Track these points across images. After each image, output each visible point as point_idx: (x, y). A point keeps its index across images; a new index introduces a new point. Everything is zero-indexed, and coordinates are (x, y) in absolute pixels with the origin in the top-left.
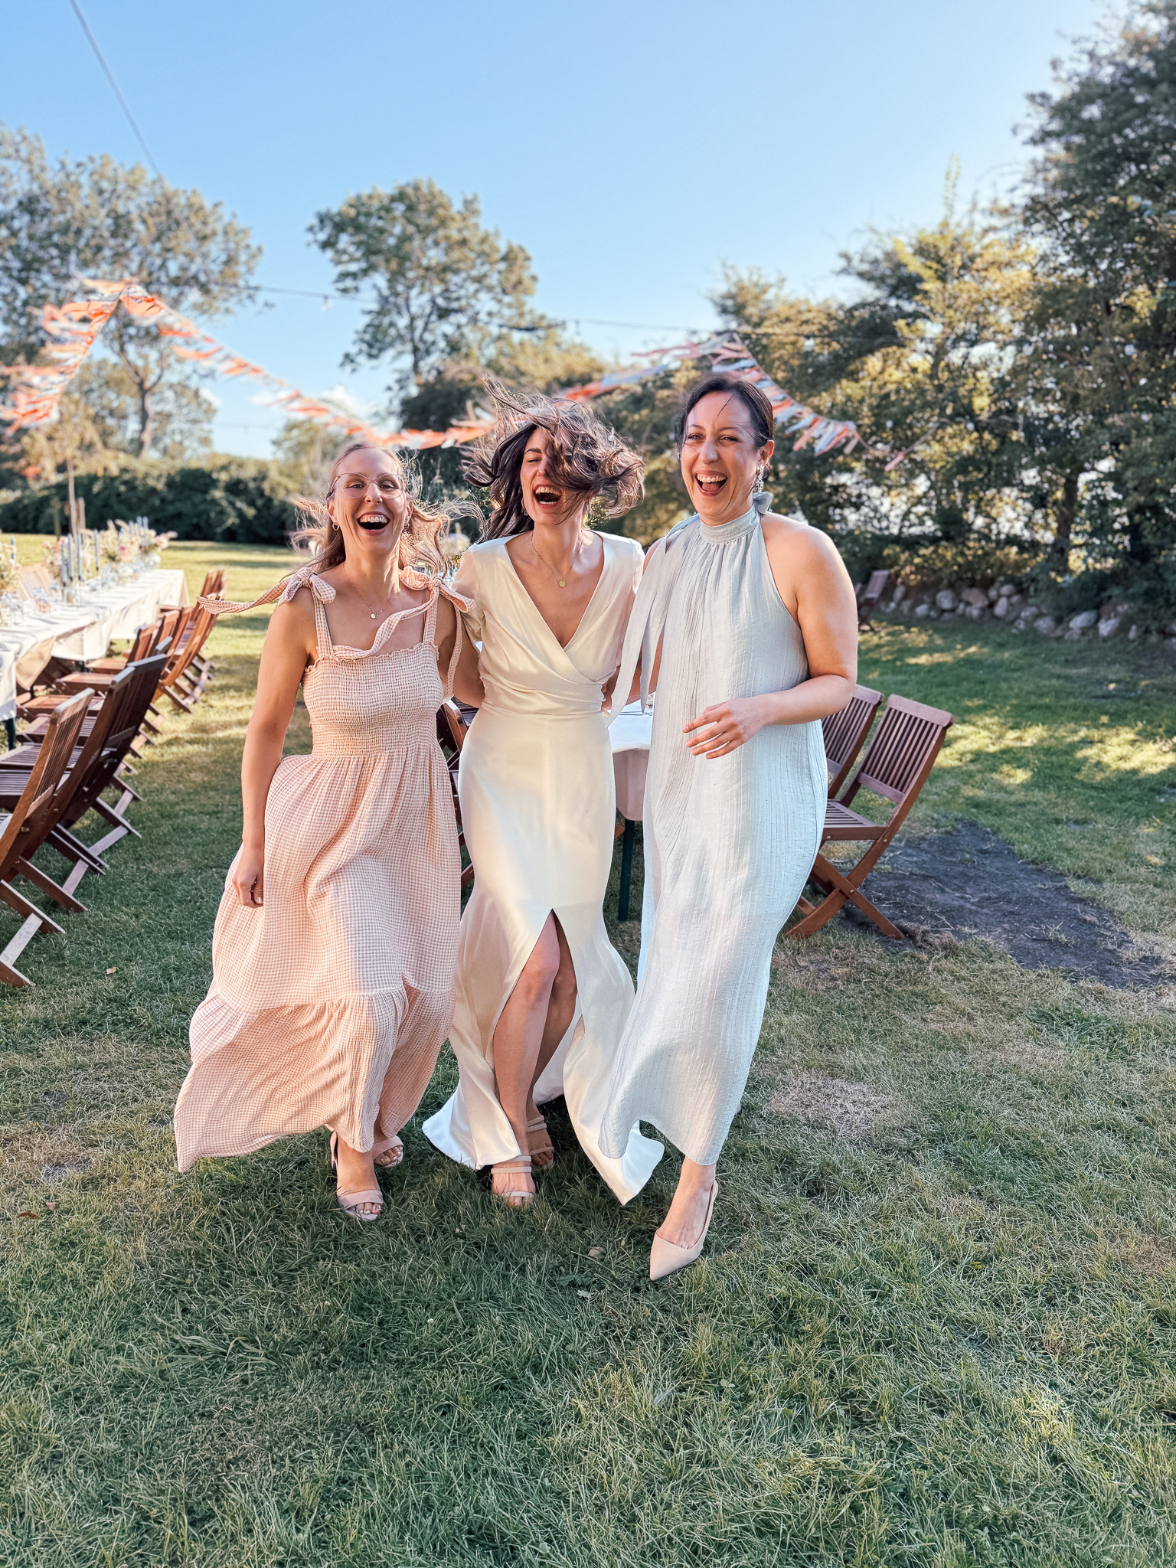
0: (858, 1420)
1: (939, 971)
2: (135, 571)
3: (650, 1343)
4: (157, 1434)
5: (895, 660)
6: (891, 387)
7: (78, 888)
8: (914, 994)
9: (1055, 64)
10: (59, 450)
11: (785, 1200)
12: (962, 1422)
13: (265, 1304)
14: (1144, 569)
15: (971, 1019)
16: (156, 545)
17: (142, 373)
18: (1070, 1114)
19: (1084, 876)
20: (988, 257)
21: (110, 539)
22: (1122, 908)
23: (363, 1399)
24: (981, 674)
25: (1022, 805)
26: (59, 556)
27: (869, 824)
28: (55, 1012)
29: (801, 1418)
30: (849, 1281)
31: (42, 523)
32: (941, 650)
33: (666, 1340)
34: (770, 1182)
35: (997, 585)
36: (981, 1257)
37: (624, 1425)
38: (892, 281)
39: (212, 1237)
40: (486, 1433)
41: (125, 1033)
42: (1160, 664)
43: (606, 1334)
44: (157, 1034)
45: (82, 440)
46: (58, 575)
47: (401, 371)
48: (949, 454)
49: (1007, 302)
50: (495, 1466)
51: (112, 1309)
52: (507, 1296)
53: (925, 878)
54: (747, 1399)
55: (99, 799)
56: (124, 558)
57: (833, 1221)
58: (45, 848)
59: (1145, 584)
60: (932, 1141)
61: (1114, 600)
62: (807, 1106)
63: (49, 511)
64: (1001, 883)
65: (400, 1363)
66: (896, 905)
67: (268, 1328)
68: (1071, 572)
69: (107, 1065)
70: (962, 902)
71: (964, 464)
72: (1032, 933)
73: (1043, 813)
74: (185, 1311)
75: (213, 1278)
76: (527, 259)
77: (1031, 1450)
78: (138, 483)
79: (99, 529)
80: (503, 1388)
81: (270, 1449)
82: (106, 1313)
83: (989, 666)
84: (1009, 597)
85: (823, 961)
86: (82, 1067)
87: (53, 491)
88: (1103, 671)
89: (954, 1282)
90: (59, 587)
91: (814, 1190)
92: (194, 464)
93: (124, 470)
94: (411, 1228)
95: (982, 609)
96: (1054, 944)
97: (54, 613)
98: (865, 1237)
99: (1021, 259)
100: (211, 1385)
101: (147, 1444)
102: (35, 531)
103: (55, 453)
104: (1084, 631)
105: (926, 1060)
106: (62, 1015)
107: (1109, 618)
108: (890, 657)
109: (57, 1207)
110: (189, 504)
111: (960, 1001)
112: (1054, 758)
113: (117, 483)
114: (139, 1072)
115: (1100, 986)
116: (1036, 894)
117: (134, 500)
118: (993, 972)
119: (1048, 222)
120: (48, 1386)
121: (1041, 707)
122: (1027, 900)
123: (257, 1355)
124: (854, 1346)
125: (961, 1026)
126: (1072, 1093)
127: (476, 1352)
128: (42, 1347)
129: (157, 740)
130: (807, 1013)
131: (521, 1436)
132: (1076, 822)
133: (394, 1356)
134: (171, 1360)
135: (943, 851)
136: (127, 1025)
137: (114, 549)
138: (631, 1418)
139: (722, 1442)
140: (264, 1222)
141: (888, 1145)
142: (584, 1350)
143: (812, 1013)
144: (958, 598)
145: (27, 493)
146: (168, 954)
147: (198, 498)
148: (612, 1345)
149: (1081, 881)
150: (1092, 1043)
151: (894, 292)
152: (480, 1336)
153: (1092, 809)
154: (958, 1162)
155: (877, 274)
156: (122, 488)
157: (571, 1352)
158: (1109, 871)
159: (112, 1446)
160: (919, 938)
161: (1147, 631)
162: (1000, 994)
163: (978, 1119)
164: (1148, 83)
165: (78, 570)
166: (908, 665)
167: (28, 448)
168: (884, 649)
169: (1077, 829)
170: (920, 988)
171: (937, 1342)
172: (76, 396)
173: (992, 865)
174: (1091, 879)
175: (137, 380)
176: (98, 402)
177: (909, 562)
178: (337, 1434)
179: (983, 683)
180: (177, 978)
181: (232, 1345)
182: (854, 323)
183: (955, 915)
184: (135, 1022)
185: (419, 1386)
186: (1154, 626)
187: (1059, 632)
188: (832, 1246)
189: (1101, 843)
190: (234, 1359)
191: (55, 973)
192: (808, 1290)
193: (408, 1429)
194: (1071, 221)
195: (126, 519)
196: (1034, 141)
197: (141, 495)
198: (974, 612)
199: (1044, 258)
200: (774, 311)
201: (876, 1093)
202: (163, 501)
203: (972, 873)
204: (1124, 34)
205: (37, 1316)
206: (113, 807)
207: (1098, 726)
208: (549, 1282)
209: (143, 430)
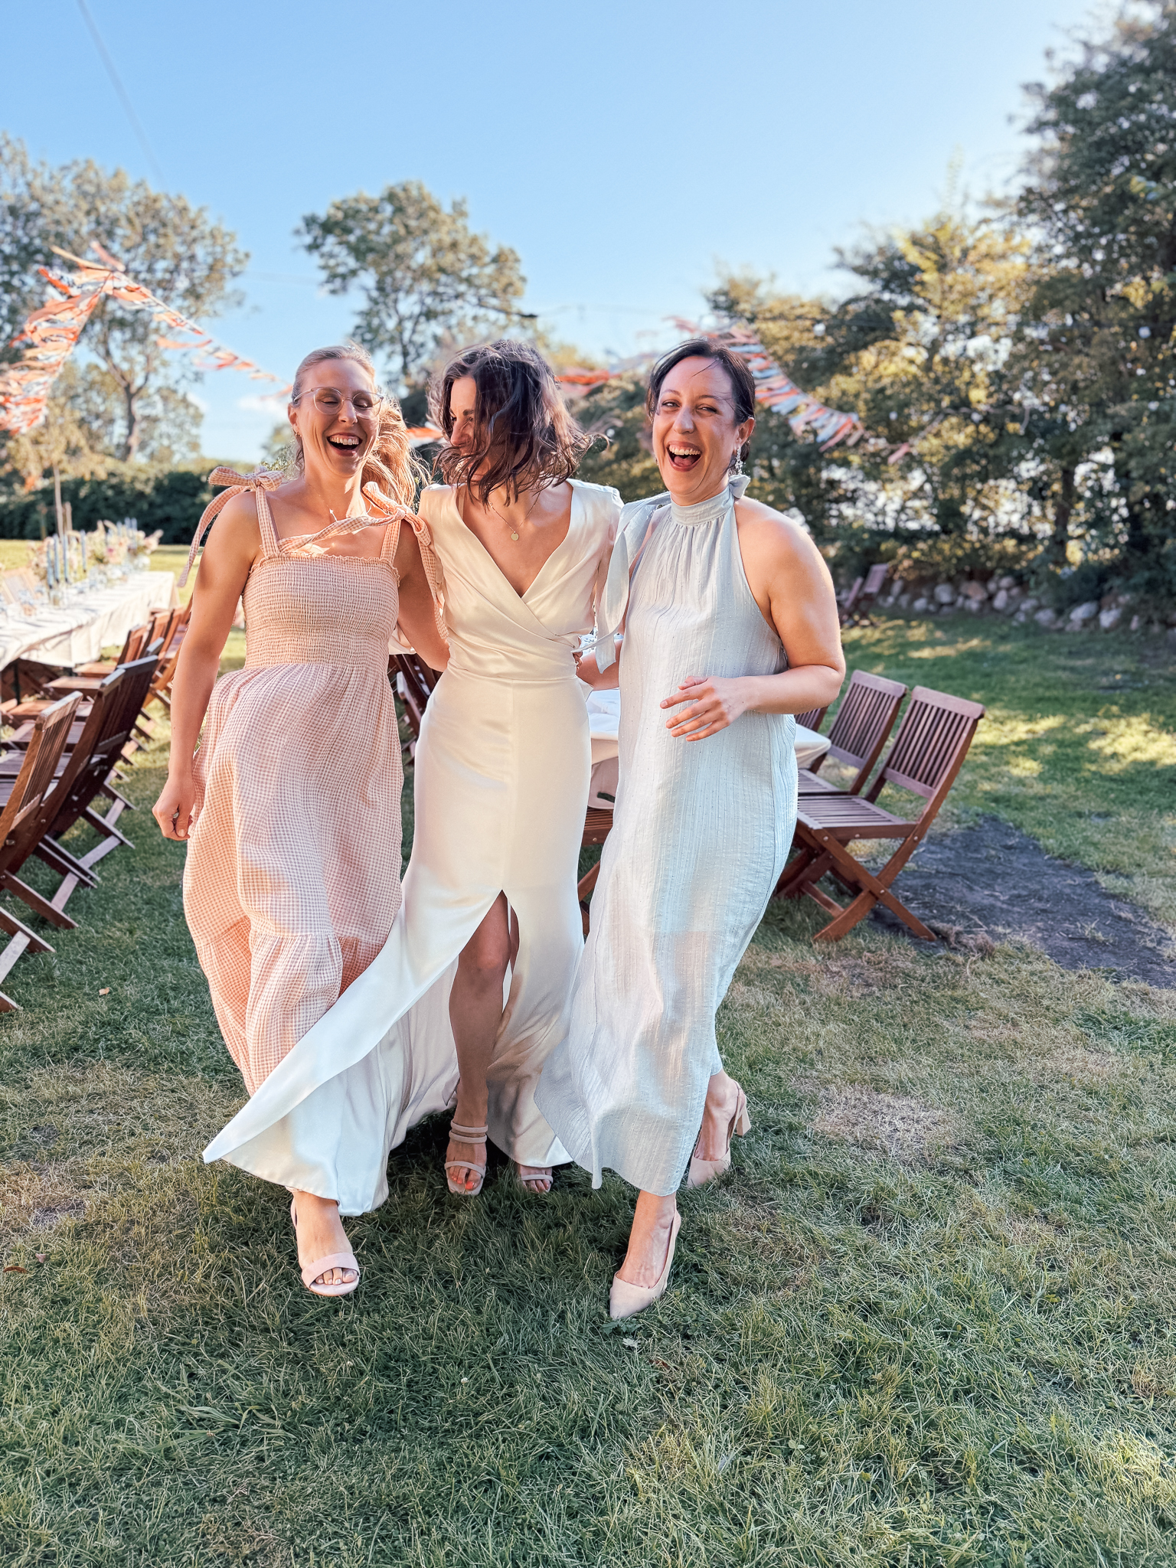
0: (942, 1483)
1: (977, 975)
2: (124, 573)
3: (707, 1402)
4: (162, 1526)
5: (898, 654)
6: (886, 381)
7: (68, 903)
8: (954, 999)
9: (1049, 54)
10: (45, 455)
11: (839, 1230)
12: (1056, 1482)
13: (280, 1365)
14: (1145, 559)
15: (1015, 1024)
16: (145, 547)
17: (128, 378)
18: (1132, 1127)
19: (1114, 870)
20: (983, 248)
21: (98, 540)
22: (1156, 903)
23: (394, 1476)
24: (986, 666)
25: (1042, 799)
26: (44, 558)
27: (898, 821)
28: (45, 1039)
29: (879, 1482)
30: (917, 1321)
31: (28, 528)
32: (943, 644)
33: (725, 1395)
34: (821, 1209)
35: (996, 578)
36: (1055, 1288)
37: (687, 1500)
38: (885, 275)
39: (220, 1288)
40: (533, 1513)
41: (120, 1059)
42: (1164, 655)
43: (658, 1390)
44: (155, 1060)
45: (68, 443)
46: (44, 577)
47: (390, 373)
48: (947, 448)
49: (1002, 294)
50: (546, 1553)
51: (111, 1377)
52: (547, 1348)
53: (952, 875)
54: (819, 1462)
55: (89, 809)
56: (111, 560)
57: (892, 1252)
58: (32, 861)
59: (1147, 574)
60: (989, 1160)
61: (1115, 591)
62: (854, 1125)
63: (35, 517)
64: (1029, 879)
65: (433, 1431)
66: (925, 905)
67: (286, 1394)
68: (1070, 564)
69: (101, 1095)
70: (991, 900)
71: (962, 457)
72: (1067, 932)
73: (1064, 807)
74: (192, 1376)
75: (222, 1336)
76: (517, 260)
77: (1135, 1511)
78: (126, 487)
79: (87, 531)
80: (548, 1457)
81: (292, 1541)
82: (103, 1382)
83: (993, 659)
84: (1008, 589)
85: (856, 966)
86: (74, 1099)
87: (40, 496)
88: (1108, 662)
89: (1029, 1318)
90: (45, 589)
91: (868, 1218)
92: (182, 469)
93: (112, 474)
94: (438, 1273)
95: (982, 603)
96: (1091, 942)
97: (40, 617)
98: (930, 1269)
99: (1015, 250)
100: (223, 1464)
101: (153, 1538)
102: (22, 536)
103: (41, 458)
104: (1085, 623)
105: (973, 1070)
106: (51, 1041)
107: (1110, 609)
108: (893, 651)
109: (47, 1259)
110: (177, 507)
111: (1000, 1004)
112: (1069, 751)
113: (104, 487)
114: (135, 1103)
115: (1143, 985)
116: (1067, 891)
117: (122, 504)
118: (1032, 974)
119: (1044, 211)
120: (39, 1471)
121: (1049, 699)
122: (1058, 897)
123: (273, 1427)
124: (931, 1395)
125: (1006, 1032)
126: (1130, 1102)
127: (517, 1415)
128: (32, 1424)
129: (148, 747)
130: (844, 1022)
131: (572, 1515)
132: (1099, 815)
133: (426, 1424)
134: (177, 1436)
135: (967, 847)
136: (122, 1051)
137: (101, 550)
138: (693, 1489)
139: (797, 1515)
140: (276, 1270)
141: (944, 1165)
142: (636, 1409)
143: (849, 1022)
144: (956, 591)
145: (13, 498)
146: (165, 972)
147: (187, 501)
148: (666, 1404)
149: (1112, 876)
150: (1143, 1048)
151: (886, 287)
152: (521, 1398)
153: (1113, 801)
154: (1019, 1181)
155: (871, 268)
156: (110, 493)
157: (621, 1413)
158: (1139, 866)
159: (113, 1542)
160: (952, 939)
161: (1150, 622)
162: (1042, 997)
163: (1035, 1134)
164: (1144, 71)
165: (64, 572)
166: (912, 659)
167: (13, 453)
168: (886, 644)
169: (1101, 822)
170: (959, 993)
171: (1019, 1389)
172: (62, 400)
173: (1020, 862)
174: (1121, 874)
175: (124, 384)
176: (84, 406)
177: (908, 556)
178: (367, 1520)
179: (988, 675)
180: (175, 998)
181: (245, 1416)
182: (848, 317)
183: (987, 914)
184: (131, 1047)
185: (456, 1458)
186: (1156, 616)
187: (1060, 624)
188: (895, 1280)
189: (1126, 836)
190: (247, 1432)
191: (44, 996)
192: (874, 1333)
193: (446, 1511)
194: (1065, 212)
195: (115, 522)
196: (1030, 131)
197: (129, 500)
198: (974, 605)
199: (1039, 249)
200: (766, 306)
201: (926, 1108)
202: (151, 505)
203: (999, 869)
204: (1117, 24)
205: (27, 1387)
206: (104, 816)
207: (1108, 716)
208: (592, 1330)
209: (130, 433)
